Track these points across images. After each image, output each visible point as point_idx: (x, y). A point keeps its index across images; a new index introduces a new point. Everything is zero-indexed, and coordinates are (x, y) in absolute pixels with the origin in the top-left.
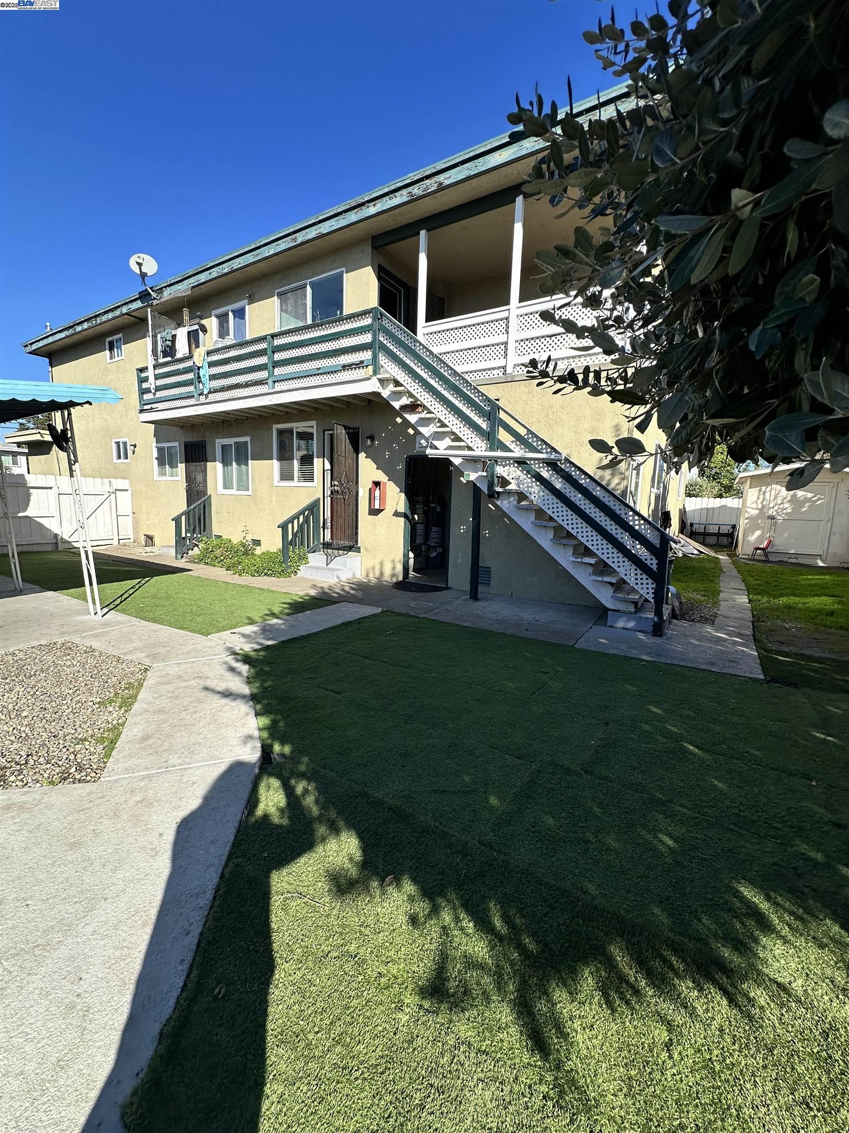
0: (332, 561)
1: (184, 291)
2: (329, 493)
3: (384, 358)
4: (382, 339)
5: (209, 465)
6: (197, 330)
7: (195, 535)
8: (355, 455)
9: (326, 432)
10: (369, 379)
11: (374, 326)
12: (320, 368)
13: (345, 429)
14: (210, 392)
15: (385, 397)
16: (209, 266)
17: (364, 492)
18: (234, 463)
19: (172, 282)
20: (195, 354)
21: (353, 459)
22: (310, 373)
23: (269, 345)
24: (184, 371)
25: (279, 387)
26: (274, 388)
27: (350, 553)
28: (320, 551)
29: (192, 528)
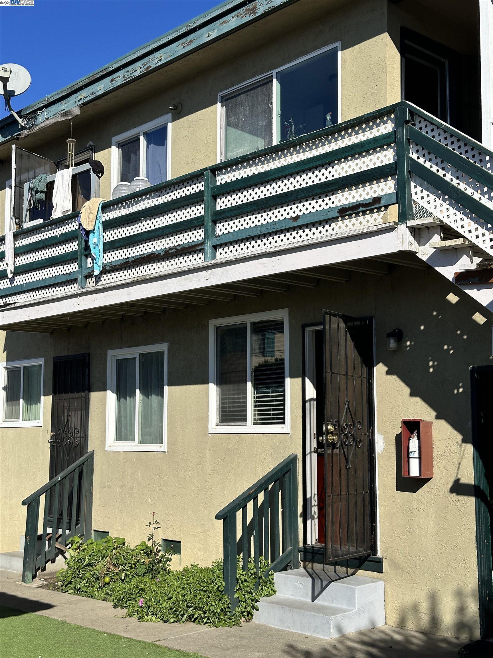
0: (323, 589)
1: (69, 111)
2: (315, 445)
3: (419, 189)
4: (414, 156)
5: (95, 396)
6: (88, 171)
7: (60, 531)
8: (365, 369)
9: (308, 329)
10: (390, 229)
11: (399, 135)
12: (298, 217)
13: (345, 322)
14: (105, 271)
15: (425, 258)
16: (111, 69)
17: (386, 442)
18: (137, 391)
19: (51, 100)
20: (83, 210)
21: (362, 377)
22: (278, 227)
23: (206, 186)
24: (63, 239)
25: (222, 255)
26: (214, 257)
27: (360, 572)
28: (297, 567)
29: (56, 515)
